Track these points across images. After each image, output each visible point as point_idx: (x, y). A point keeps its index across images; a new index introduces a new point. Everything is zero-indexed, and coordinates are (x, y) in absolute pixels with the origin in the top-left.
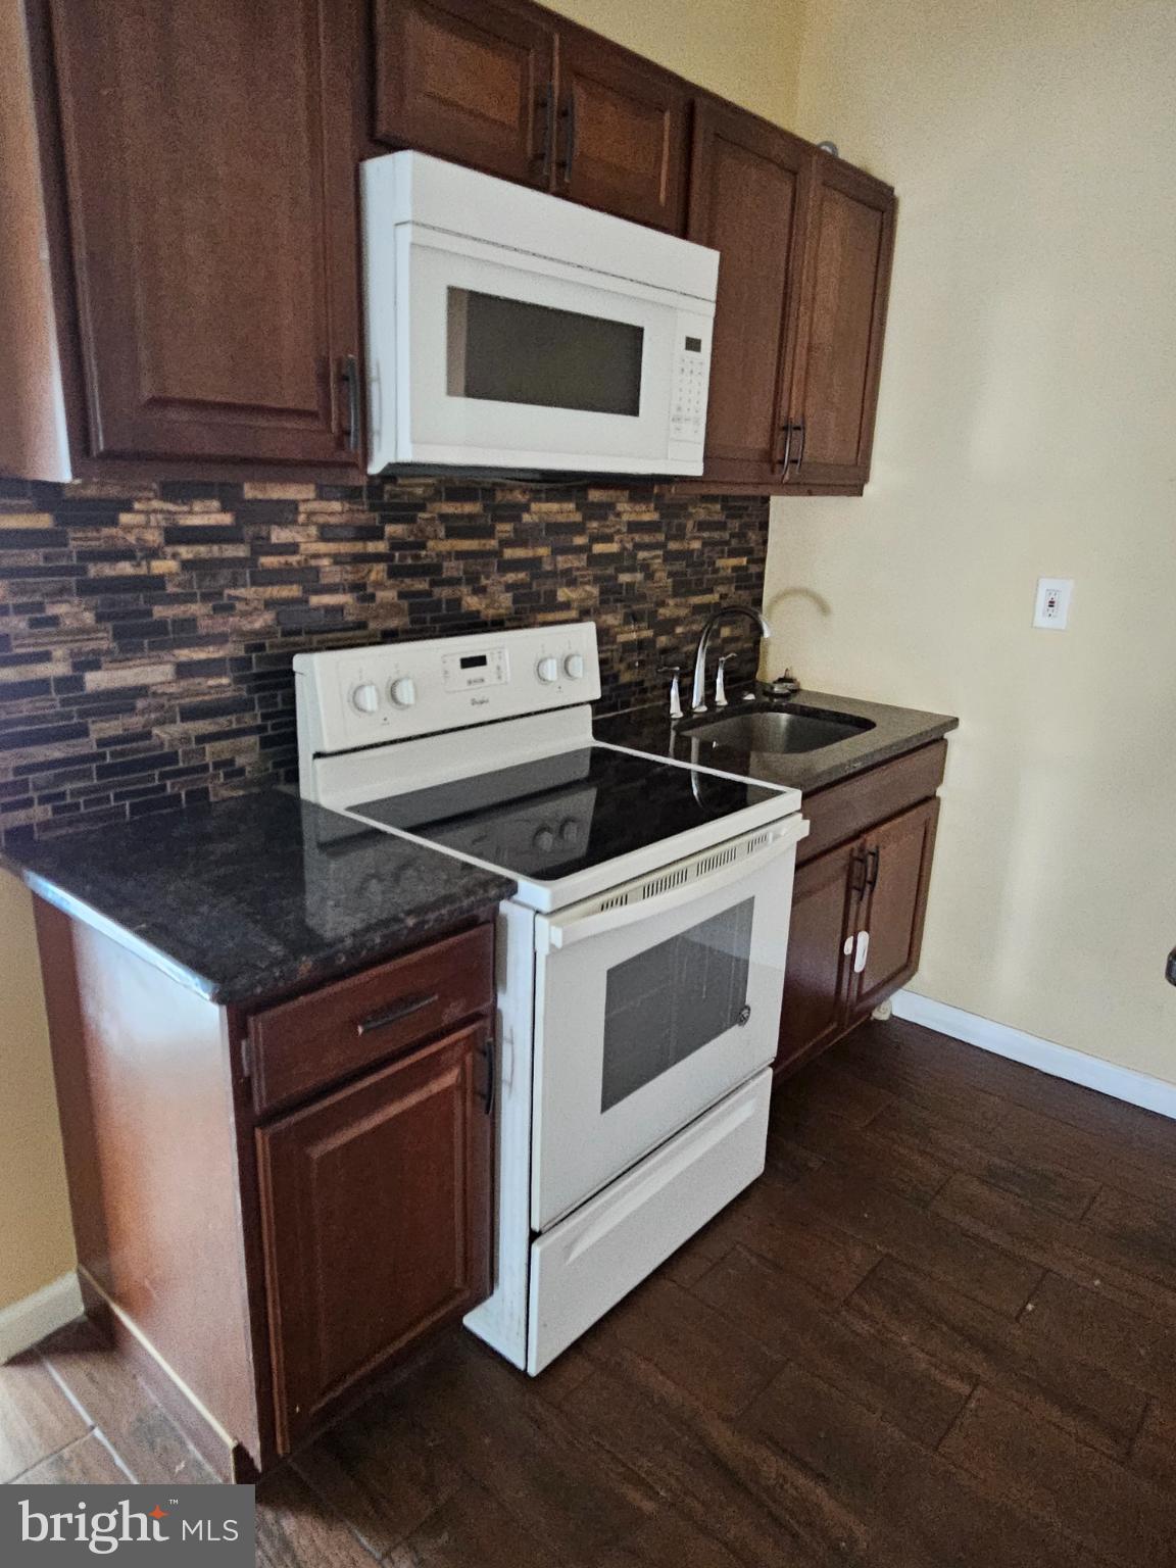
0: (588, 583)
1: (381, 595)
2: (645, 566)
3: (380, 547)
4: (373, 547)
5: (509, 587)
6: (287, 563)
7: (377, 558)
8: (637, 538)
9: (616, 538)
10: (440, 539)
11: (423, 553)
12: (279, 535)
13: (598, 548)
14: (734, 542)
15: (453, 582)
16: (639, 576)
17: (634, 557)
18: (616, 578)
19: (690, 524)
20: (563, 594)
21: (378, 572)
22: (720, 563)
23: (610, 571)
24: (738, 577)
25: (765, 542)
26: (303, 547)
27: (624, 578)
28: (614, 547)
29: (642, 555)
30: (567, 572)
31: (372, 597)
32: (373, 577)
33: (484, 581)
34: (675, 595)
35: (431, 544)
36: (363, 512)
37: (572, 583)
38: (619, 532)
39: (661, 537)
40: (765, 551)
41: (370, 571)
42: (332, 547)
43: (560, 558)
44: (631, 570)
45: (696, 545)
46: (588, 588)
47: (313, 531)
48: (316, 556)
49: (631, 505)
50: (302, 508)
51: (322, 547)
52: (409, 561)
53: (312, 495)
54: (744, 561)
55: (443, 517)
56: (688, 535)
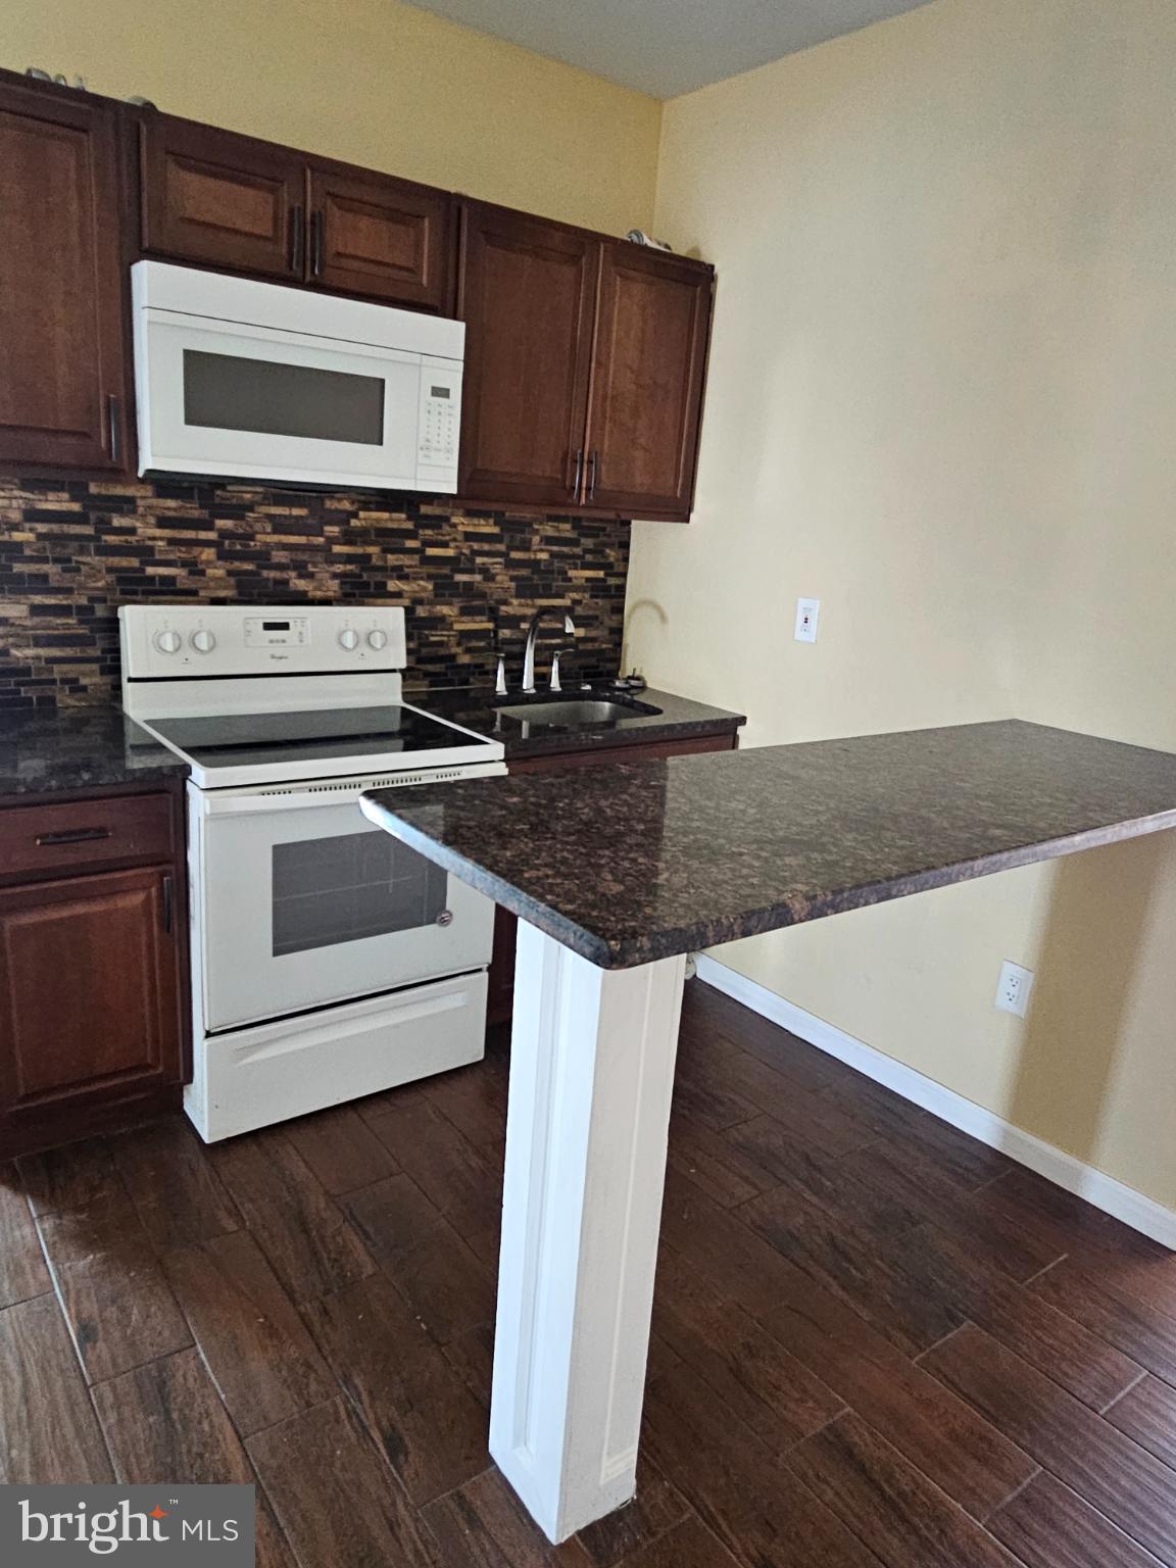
0: (422, 579)
1: (210, 572)
2: (484, 571)
3: (212, 535)
4: (203, 535)
5: (335, 576)
6: (127, 541)
7: (207, 543)
8: (476, 546)
9: (452, 544)
10: (268, 534)
11: (252, 544)
12: (117, 521)
13: (431, 551)
14: (589, 557)
15: (281, 567)
16: (478, 578)
17: (472, 561)
18: (452, 578)
19: (536, 539)
20: (393, 585)
21: (208, 554)
22: (571, 573)
23: (446, 571)
24: (593, 587)
25: (626, 559)
26: (140, 531)
27: (460, 578)
28: (450, 552)
29: (479, 560)
30: (399, 568)
31: (202, 573)
32: (204, 557)
33: (311, 569)
34: (518, 596)
35: (258, 537)
36: (195, 508)
37: (403, 577)
38: (455, 540)
39: (502, 547)
40: (626, 567)
41: (201, 553)
42: (167, 533)
43: (389, 556)
44: (471, 571)
45: (544, 556)
46: (422, 583)
47: (152, 520)
48: (154, 539)
49: (469, 519)
50: (140, 502)
51: (158, 532)
52: (239, 547)
53: (150, 494)
54: (601, 574)
55: (270, 517)
56: (534, 548)
